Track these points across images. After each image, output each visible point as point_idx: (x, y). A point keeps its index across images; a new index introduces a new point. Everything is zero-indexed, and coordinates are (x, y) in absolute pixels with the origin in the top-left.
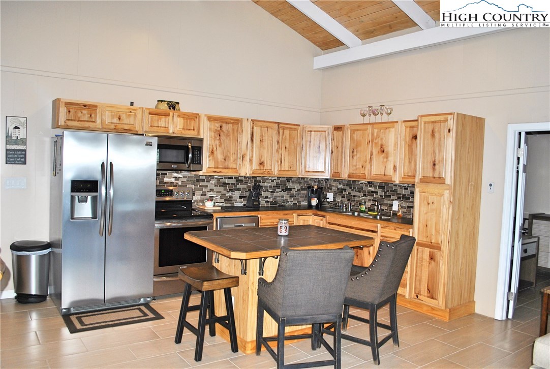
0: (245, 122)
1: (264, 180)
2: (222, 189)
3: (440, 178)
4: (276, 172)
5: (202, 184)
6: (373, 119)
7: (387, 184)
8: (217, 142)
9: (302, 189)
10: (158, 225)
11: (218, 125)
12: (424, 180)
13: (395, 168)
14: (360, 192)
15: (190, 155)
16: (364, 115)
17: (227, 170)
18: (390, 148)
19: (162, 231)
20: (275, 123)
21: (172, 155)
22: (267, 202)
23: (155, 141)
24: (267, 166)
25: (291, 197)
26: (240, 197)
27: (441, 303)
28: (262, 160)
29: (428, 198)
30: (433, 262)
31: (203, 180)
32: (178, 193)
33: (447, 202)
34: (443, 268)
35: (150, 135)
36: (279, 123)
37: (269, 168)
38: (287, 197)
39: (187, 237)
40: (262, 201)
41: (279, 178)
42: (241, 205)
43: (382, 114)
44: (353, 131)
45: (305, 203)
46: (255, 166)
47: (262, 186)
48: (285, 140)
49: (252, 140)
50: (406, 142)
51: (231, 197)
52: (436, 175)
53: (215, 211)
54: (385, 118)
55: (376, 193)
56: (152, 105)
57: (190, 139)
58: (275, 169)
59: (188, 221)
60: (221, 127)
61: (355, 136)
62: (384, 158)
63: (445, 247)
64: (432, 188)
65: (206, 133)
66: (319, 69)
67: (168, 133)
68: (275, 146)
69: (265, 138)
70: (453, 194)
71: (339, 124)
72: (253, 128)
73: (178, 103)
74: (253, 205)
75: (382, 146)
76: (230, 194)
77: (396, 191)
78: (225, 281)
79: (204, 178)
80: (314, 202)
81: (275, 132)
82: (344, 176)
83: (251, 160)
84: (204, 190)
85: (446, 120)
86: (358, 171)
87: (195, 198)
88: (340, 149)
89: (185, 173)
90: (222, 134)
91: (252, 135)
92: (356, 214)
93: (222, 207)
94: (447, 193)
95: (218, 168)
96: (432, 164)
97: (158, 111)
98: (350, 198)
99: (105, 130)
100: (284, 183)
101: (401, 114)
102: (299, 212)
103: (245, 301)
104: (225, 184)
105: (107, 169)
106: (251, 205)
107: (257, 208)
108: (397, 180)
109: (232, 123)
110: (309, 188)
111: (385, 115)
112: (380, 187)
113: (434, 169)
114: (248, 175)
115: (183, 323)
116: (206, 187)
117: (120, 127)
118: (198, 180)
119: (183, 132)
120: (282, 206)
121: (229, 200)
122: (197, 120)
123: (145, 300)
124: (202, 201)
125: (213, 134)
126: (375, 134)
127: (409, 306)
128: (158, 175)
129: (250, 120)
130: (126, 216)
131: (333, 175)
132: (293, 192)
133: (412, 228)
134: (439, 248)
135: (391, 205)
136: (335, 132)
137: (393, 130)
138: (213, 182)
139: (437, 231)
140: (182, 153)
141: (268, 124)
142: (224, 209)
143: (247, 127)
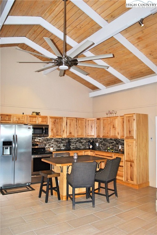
0: (64, 118)
1: (72, 139)
2: (56, 143)
3: (132, 136)
4: (76, 136)
5: (49, 141)
6: (110, 115)
7: (117, 139)
8: (54, 126)
9: (87, 142)
10: (33, 157)
11: (54, 120)
12: (127, 138)
13: (118, 133)
14: (108, 142)
15: (44, 131)
16: (107, 114)
17: (58, 136)
18: (116, 126)
19: (34, 159)
20: (75, 118)
21: (38, 131)
22: (73, 147)
23: (31, 127)
24: (73, 134)
25: (82, 145)
26: (63, 146)
27: (135, 182)
28: (71, 132)
29: (128, 144)
30: (131, 167)
31: (49, 140)
32: (40, 145)
33: (135, 145)
34: (135, 169)
35: (30, 124)
36: (76, 118)
37: (73, 135)
38: (81, 145)
39: (42, 160)
40: (71, 147)
41: (78, 138)
42: (64, 149)
43: (113, 114)
44: (104, 120)
45: (88, 147)
46: (68, 134)
47: (71, 142)
48: (79, 124)
49: (67, 125)
50: (121, 123)
51: (60, 146)
52: (131, 136)
53: (54, 151)
54: (114, 115)
55: (113, 143)
56: (30, 114)
57: (44, 125)
58: (76, 135)
59: (44, 155)
60: (55, 120)
61: (104, 122)
62: (114, 130)
63: (135, 162)
64: (130, 140)
65: (50, 123)
66: (91, 97)
67: (36, 123)
68: (76, 126)
69: (72, 124)
70: (137, 142)
71: (98, 117)
72: (67, 120)
73: (40, 113)
74: (68, 149)
75: (113, 126)
76: (59, 145)
77: (120, 142)
78: (55, 175)
79: (50, 139)
80: (91, 147)
81: (75, 121)
82: (101, 137)
83: (66, 132)
84: (50, 143)
85: (133, 116)
86: (106, 135)
87: (46, 147)
88: (99, 126)
89: (42, 138)
90: (55, 123)
91: (67, 123)
92: (106, 151)
93: (56, 150)
94: (135, 142)
95: (54, 135)
96: (129, 132)
97: (32, 116)
98: (104, 145)
99: (14, 123)
100: (79, 140)
101: (119, 114)
102: (85, 151)
103: (62, 182)
104: (57, 141)
105: (15, 138)
106: (67, 149)
107: (69, 149)
108: (119, 137)
109: (59, 119)
110: (89, 141)
111: (114, 114)
112: (114, 140)
113: (130, 133)
114: (65, 137)
115: (41, 190)
116: (50, 142)
117: (19, 122)
118: (48, 140)
119: (42, 123)
120: (79, 149)
121: (59, 147)
122: (46, 119)
123: (28, 184)
124: (49, 148)
125: (52, 123)
126: (111, 121)
127: (125, 184)
128: (32, 138)
129: (66, 117)
130: (21, 154)
131: (97, 137)
132: (83, 143)
133: (124, 155)
134: (133, 162)
135: (119, 147)
136: (97, 121)
137: (117, 119)
138: (53, 140)
139: (132, 156)
140: (41, 130)
141: (72, 119)
142: (57, 150)
143: (65, 120)
